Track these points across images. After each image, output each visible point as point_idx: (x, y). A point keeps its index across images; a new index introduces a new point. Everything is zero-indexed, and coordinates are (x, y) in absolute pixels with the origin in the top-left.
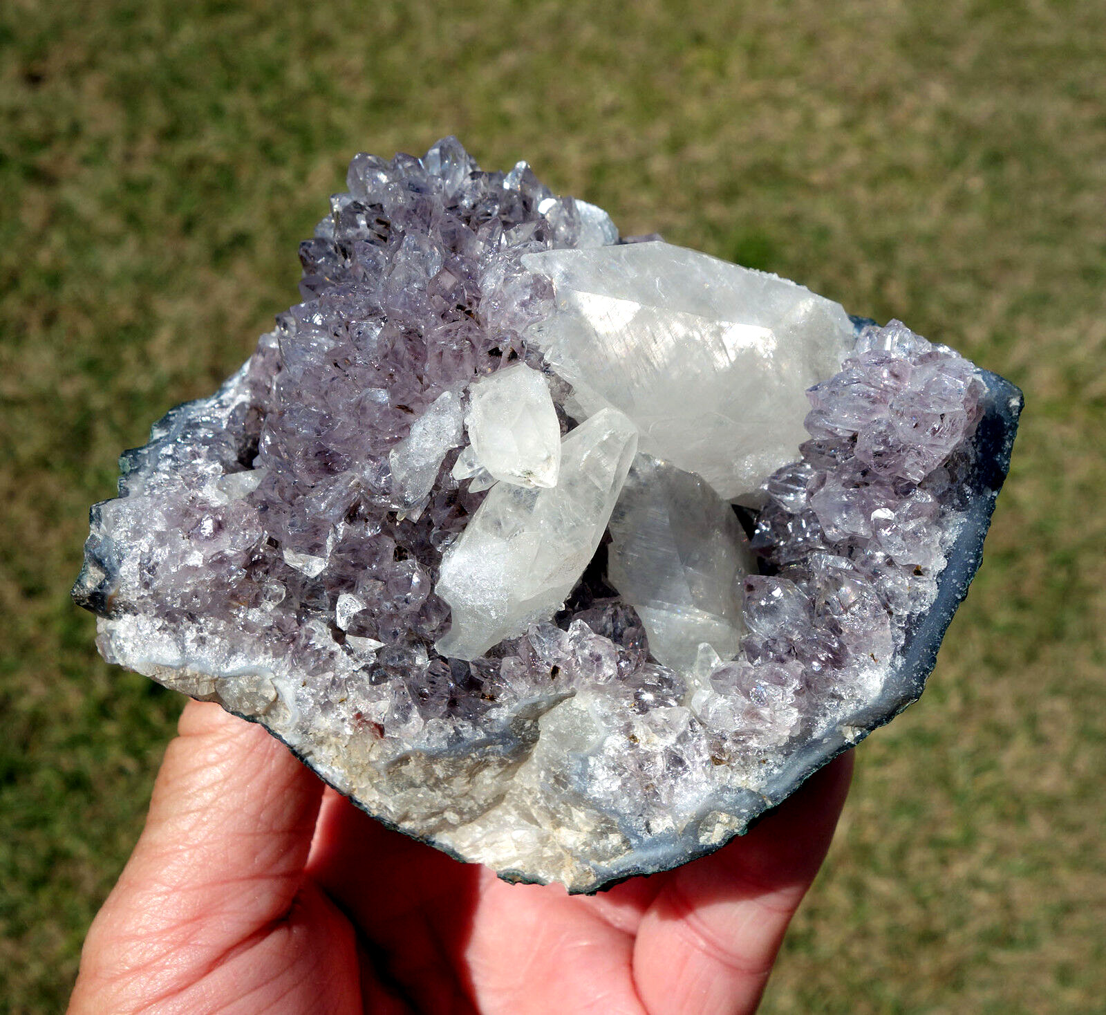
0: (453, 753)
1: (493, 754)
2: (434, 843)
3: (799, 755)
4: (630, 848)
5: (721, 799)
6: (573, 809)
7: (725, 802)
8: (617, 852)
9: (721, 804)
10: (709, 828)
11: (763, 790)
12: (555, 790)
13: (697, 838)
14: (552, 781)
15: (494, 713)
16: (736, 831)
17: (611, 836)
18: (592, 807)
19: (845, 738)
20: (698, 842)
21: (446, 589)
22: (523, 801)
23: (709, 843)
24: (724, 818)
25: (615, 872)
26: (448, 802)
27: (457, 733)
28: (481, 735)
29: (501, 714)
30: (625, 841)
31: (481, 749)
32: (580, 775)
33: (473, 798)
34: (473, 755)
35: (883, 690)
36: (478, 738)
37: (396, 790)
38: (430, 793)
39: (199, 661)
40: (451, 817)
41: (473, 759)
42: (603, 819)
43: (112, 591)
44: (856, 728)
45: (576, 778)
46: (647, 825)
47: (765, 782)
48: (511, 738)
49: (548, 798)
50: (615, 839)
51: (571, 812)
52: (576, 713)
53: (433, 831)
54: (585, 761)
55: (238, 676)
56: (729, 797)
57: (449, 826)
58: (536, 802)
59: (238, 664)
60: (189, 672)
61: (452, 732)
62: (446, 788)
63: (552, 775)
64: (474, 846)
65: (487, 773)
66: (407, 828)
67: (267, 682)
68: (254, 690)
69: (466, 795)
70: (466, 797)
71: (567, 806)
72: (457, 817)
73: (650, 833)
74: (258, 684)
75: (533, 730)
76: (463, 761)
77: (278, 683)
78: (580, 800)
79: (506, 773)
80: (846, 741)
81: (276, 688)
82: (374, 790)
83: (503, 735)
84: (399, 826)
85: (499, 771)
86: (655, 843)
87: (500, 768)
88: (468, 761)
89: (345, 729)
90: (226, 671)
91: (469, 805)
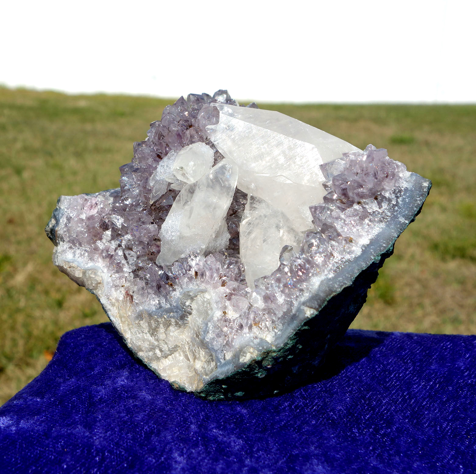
0: (157, 314)
1: (173, 317)
2: (151, 367)
3: (288, 325)
4: (217, 367)
7: (253, 343)
8: (212, 370)
9: (251, 344)
10: (245, 355)
11: (272, 342)
12: (196, 340)
14: (195, 335)
15: (173, 294)
16: (255, 357)
18: (206, 347)
20: (239, 361)
21: (162, 233)
22: (186, 348)
23: (244, 362)
24: (251, 350)
26: (156, 343)
27: (159, 303)
28: (168, 306)
29: (177, 294)
30: (216, 365)
31: (168, 314)
33: (166, 343)
34: (165, 317)
36: (167, 307)
38: (150, 337)
39: (78, 262)
40: (158, 352)
42: (210, 354)
43: (57, 229)
44: (311, 309)
45: (203, 333)
46: (225, 355)
47: (274, 339)
48: (180, 310)
49: (194, 345)
50: (213, 364)
51: (200, 351)
52: (205, 300)
53: (151, 360)
54: (207, 324)
55: (90, 270)
56: (257, 341)
57: (158, 359)
58: (189, 348)
59: (90, 264)
60: (73, 265)
61: (158, 302)
62: (156, 335)
63: (195, 332)
64: (164, 369)
65: (171, 328)
66: (140, 355)
67: (99, 273)
68: (94, 276)
69: (164, 340)
70: (164, 342)
71: (199, 348)
72: (160, 354)
73: (225, 359)
74: (95, 274)
75: (189, 307)
76: (161, 319)
77: (103, 274)
78: (204, 345)
79: (179, 331)
80: (306, 315)
81: (102, 277)
82: (129, 331)
83: (177, 307)
84: (138, 354)
85: (176, 328)
86: (225, 364)
87: (176, 326)
88: (163, 319)
89: (121, 298)
90: (86, 267)
91: (165, 348)
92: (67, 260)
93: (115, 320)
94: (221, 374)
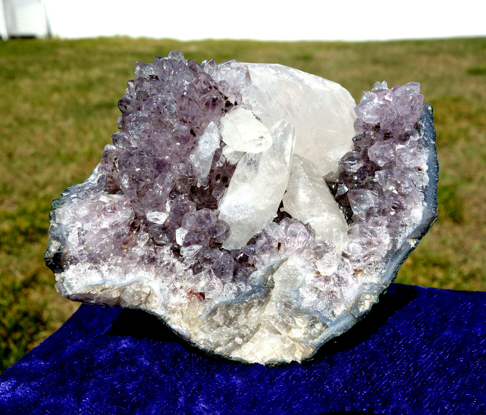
0: (237, 301)
1: (255, 299)
2: (231, 358)
3: (392, 260)
4: (327, 327)
5: (364, 289)
6: (295, 318)
7: (366, 289)
8: (321, 332)
9: (365, 291)
10: (362, 303)
11: (380, 282)
12: (286, 311)
13: (358, 310)
14: (283, 307)
15: (254, 274)
16: (374, 301)
17: (316, 325)
18: (305, 313)
19: (411, 245)
20: (359, 311)
21: (225, 216)
22: (271, 323)
23: (364, 310)
24: (368, 297)
25: (323, 342)
26: (236, 332)
27: (239, 289)
28: (250, 288)
29: (258, 274)
30: (324, 325)
31: (250, 296)
32: (296, 299)
33: (247, 327)
34: (247, 300)
35: (423, 216)
36: (248, 290)
37: (212, 330)
38: (228, 328)
39: (111, 280)
40: (238, 340)
41: (247, 302)
42: (311, 318)
43: (65, 251)
44: (414, 240)
45: (295, 301)
46: (333, 313)
47: (380, 278)
48: (263, 288)
49: (283, 316)
50: (318, 326)
51: (295, 320)
52: (289, 268)
53: (231, 350)
54: (297, 291)
55: (131, 284)
56: (367, 287)
57: (238, 346)
58: (277, 321)
59: (130, 278)
60: (107, 286)
61: (236, 289)
62: (235, 323)
63: (283, 303)
64: (251, 353)
65: (253, 310)
66: (219, 351)
67: (145, 284)
68: (139, 289)
69: (244, 325)
70: (244, 327)
71: (292, 318)
72: (241, 340)
73: (335, 316)
74: (141, 286)
75: (271, 281)
76: (242, 304)
77: (150, 284)
78: (298, 311)
79: (261, 309)
80: (411, 246)
81: (150, 287)
82: (201, 332)
83: (259, 286)
84: (215, 351)
85: (259, 307)
86: (338, 320)
87: (259, 306)
88: (245, 304)
89: (185, 301)
90: (125, 283)
91: (246, 332)
92: (94, 284)
93: (180, 327)
94: (338, 330)
